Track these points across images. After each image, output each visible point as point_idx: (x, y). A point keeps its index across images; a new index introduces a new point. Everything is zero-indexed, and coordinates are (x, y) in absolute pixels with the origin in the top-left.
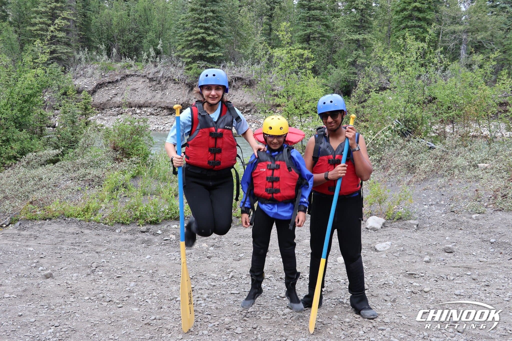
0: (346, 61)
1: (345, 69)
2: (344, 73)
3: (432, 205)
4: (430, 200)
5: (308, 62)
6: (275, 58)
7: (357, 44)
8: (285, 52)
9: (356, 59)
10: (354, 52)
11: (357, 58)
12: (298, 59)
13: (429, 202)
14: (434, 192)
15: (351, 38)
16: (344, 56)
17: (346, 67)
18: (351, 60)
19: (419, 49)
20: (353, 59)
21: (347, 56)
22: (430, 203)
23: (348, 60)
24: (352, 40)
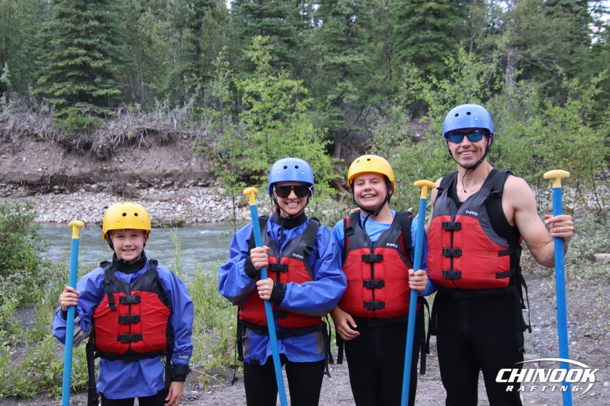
0: (326, 98)
1: (324, 111)
2: (325, 118)
3: (547, 326)
4: (540, 318)
5: (300, 100)
6: (246, 95)
7: (342, 71)
8: (262, 84)
9: (341, 94)
10: (340, 84)
11: (343, 93)
12: (285, 96)
13: (539, 321)
14: (540, 304)
15: (332, 61)
16: (324, 91)
17: (327, 108)
18: (334, 96)
19: (482, 73)
20: (338, 95)
21: (326, 91)
22: (542, 323)
23: (330, 97)
24: (335, 64)
